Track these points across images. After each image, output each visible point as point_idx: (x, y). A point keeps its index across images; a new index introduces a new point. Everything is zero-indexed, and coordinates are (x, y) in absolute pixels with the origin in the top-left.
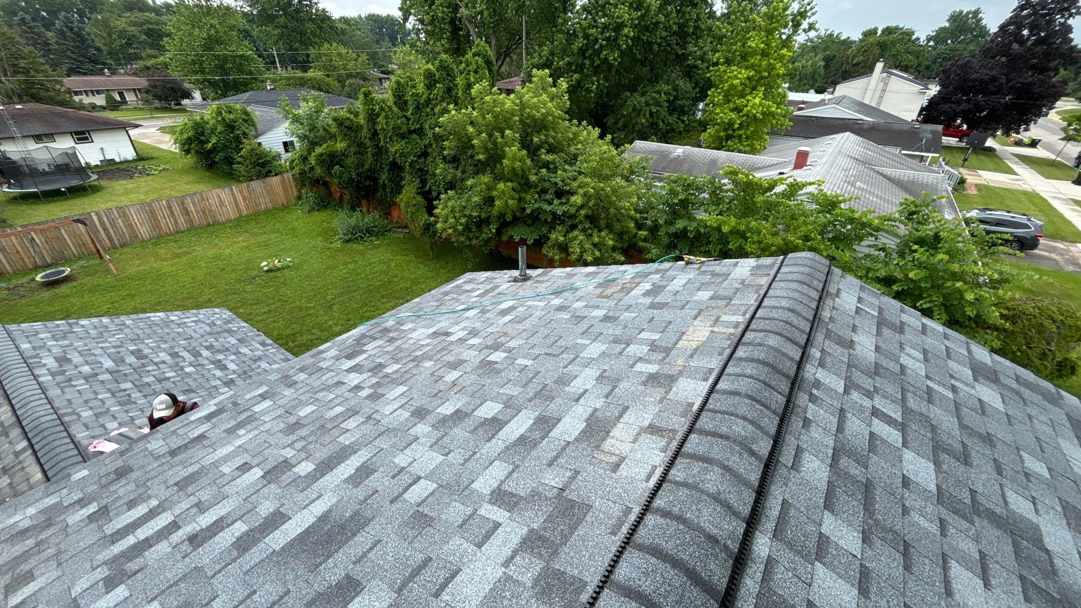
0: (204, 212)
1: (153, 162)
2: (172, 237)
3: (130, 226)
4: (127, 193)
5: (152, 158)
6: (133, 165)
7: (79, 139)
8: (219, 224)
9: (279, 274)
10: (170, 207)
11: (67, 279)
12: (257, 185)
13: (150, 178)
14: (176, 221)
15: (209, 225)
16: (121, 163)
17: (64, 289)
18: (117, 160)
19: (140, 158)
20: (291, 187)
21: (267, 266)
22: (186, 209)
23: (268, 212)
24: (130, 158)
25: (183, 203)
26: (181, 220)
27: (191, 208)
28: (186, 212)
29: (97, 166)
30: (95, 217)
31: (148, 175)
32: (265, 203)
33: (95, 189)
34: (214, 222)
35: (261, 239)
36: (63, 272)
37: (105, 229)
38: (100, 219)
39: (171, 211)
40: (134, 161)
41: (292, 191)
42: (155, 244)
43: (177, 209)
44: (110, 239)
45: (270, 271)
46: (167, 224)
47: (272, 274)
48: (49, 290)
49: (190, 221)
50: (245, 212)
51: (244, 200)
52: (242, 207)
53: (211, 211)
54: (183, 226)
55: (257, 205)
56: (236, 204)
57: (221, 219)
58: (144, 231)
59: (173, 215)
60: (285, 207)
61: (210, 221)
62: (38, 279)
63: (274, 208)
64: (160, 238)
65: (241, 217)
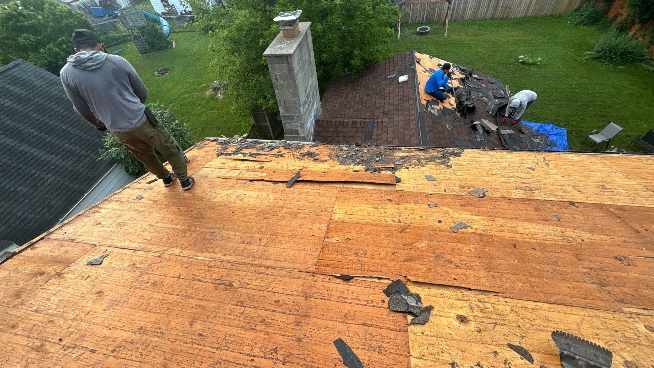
0: (506, 8)
2: (479, 22)
3: (465, 9)
9: (527, 67)
10: (490, 1)
11: (427, 33)
14: (487, 11)
15: (502, 19)
17: (423, 38)
21: (522, 58)
22: (498, 4)
23: (546, 18)
26: (491, 10)
27: (501, 4)
28: (496, 8)
32: (548, 9)
34: (506, 17)
35: (528, 37)
36: (427, 29)
37: (453, 9)
38: (455, 2)
39: (489, 4)
41: (575, 4)
42: (469, 24)
43: (493, 3)
44: (452, 16)
45: (523, 63)
46: (482, 12)
47: (522, 66)
48: (419, 37)
49: (494, 13)
50: (529, 14)
51: (536, 4)
52: (530, 10)
53: (510, 9)
54: (489, 16)
55: (541, 10)
56: (529, 6)
57: (512, 16)
58: (469, 14)
59: (489, 6)
60: (560, 16)
61: (505, 16)
62: (418, 30)
63: (552, 15)
64: (473, 22)
65: (525, 17)
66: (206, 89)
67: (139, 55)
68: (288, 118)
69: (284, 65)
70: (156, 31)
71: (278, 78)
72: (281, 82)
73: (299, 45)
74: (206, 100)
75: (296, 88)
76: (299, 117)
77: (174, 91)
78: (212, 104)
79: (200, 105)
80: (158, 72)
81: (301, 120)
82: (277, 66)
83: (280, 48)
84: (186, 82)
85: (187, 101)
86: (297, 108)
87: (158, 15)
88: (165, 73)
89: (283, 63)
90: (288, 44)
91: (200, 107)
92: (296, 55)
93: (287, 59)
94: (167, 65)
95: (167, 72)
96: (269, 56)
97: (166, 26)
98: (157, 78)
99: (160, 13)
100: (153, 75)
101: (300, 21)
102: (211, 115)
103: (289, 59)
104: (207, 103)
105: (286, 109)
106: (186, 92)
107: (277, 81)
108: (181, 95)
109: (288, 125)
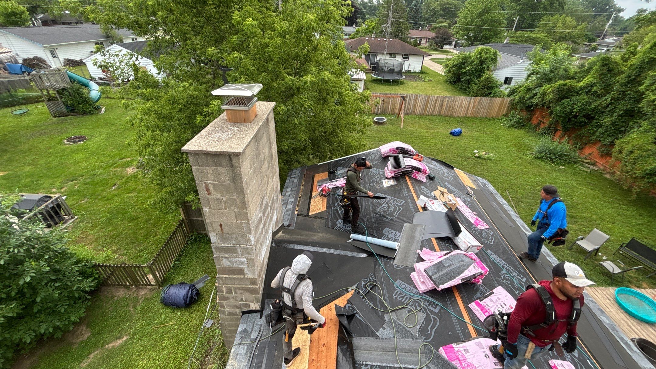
0: (449, 108)
1: (426, 75)
2: (428, 117)
3: (415, 105)
4: (412, 88)
5: (426, 73)
6: (417, 75)
7: (404, 58)
8: (453, 117)
9: (484, 162)
10: (436, 101)
11: (384, 123)
13: (423, 83)
14: (434, 109)
15: (447, 116)
16: (413, 73)
18: (412, 71)
19: (421, 72)
21: (477, 153)
22: (443, 104)
23: (482, 119)
24: (417, 71)
25: (443, 100)
26: (437, 108)
27: (445, 104)
28: (442, 106)
29: (406, 72)
31: (423, 81)
33: (401, 83)
34: (451, 115)
35: (475, 134)
38: (407, 98)
39: (436, 103)
40: (418, 73)
42: (420, 118)
43: (439, 103)
45: (479, 157)
46: (430, 109)
47: (480, 161)
48: (376, 126)
49: (440, 111)
50: (469, 115)
51: (473, 107)
52: (469, 111)
53: (453, 109)
54: (436, 112)
55: (478, 113)
56: (468, 108)
57: (455, 114)
58: (418, 110)
59: (435, 105)
60: (493, 119)
61: (449, 114)
62: (375, 119)
63: (486, 117)
64: (423, 116)
65: (466, 117)
66: (128, 164)
67: (50, 118)
68: (226, 250)
69: (224, 170)
70: (80, 94)
71: (211, 188)
72: (216, 195)
73: (255, 136)
74: (125, 178)
75: (244, 205)
76: (247, 249)
77: (84, 165)
78: (133, 185)
79: (115, 185)
80: (69, 139)
81: (249, 254)
82: (209, 170)
83: (219, 140)
84: (104, 154)
85: (97, 179)
86: (244, 236)
87: (92, 79)
88: (80, 141)
89: (221, 166)
90: (235, 134)
91: (114, 188)
92: (248, 152)
93: (230, 160)
94: (84, 132)
95: (82, 141)
96: (196, 153)
97: (95, 91)
98: (63, 147)
99: (97, 78)
100: (60, 142)
101: (259, 100)
102: (127, 200)
103: (234, 160)
104: (126, 183)
105: (223, 236)
106: (99, 168)
107: (209, 194)
108: (92, 170)
109: (224, 261)
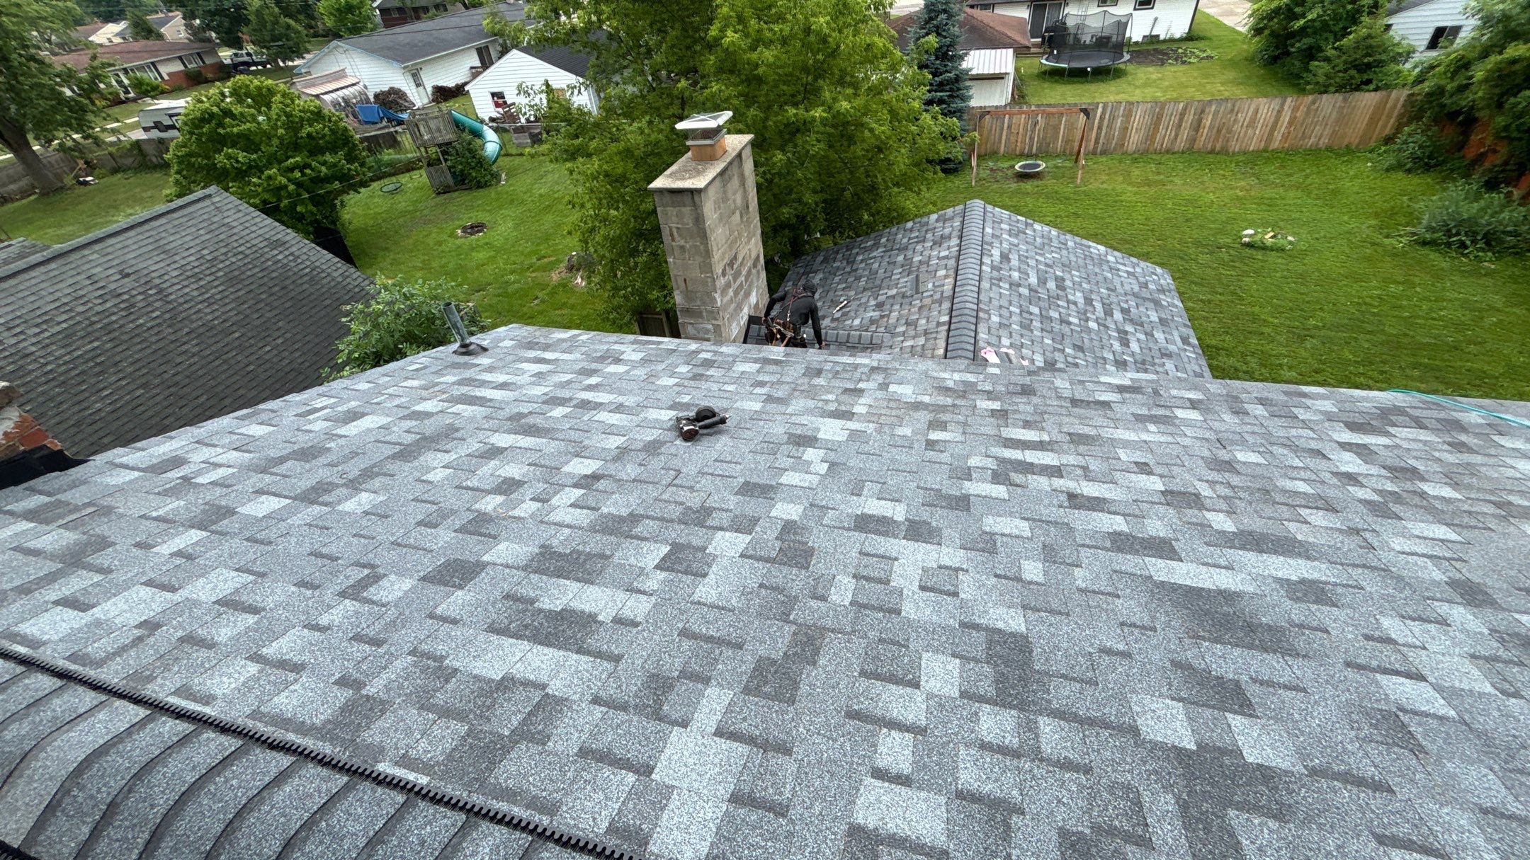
0: (1219, 131)
1: (1201, 44)
2: (1157, 157)
3: (1125, 129)
4: (1146, 84)
5: (1201, 38)
6: (1175, 46)
8: (1227, 153)
9: (1259, 255)
10: (1182, 115)
11: (1036, 176)
12: (1329, 103)
13: (1183, 68)
14: (1177, 136)
15: (1212, 152)
16: (1165, 41)
17: (1028, 186)
18: (1162, 37)
19: (1190, 37)
20: (1389, 117)
21: (1251, 236)
22: (1200, 121)
23: (1315, 154)
24: (1177, 36)
25: (1203, 111)
26: (1185, 134)
27: (1207, 122)
28: (1197, 126)
29: (1136, 43)
30: (1100, 110)
31: (1184, 63)
32: (1319, 136)
33: (1117, 74)
34: (1222, 148)
35: (1270, 193)
36: (1039, 166)
37: (1100, 128)
38: (1103, 113)
39: (1181, 120)
40: (1181, 40)
41: (1385, 126)
42: (1135, 160)
43: (1189, 118)
44: (1097, 142)
45: (1250, 245)
46: (1164, 136)
47: (1249, 251)
48: (1018, 182)
49: (1193, 140)
50: (1275, 144)
51: (1290, 123)
52: (1278, 136)
53: (1229, 131)
54: (1181, 144)
55: (1304, 137)
56: (1274, 128)
57: (1235, 146)
58: (1134, 140)
59: (1180, 125)
60: (1349, 150)
61: (1218, 148)
62: (1017, 167)
63: (1329, 149)
64: (1143, 156)
65: (1265, 150)
66: (553, 266)
67: (434, 196)
68: (693, 311)
69: (687, 210)
70: (472, 151)
71: (675, 233)
72: (680, 241)
73: (721, 173)
74: (549, 288)
75: (708, 254)
76: (712, 312)
77: (490, 268)
78: (561, 297)
79: (537, 298)
80: (464, 229)
81: (715, 319)
82: (673, 211)
83: (683, 178)
84: (515, 252)
85: (511, 289)
86: (709, 294)
87: (482, 122)
88: (478, 232)
89: (685, 206)
91: (536, 302)
92: (712, 191)
93: (693, 198)
94: (481, 217)
95: (482, 231)
96: (661, 191)
97: (492, 143)
98: (458, 242)
99: (487, 119)
100: (452, 235)
103: (696, 198)
104: (553, 294)
105: (688, 295)
106: (512, 272)
107: (673, 240)
108: (502, 276)
109: (690, 328)
